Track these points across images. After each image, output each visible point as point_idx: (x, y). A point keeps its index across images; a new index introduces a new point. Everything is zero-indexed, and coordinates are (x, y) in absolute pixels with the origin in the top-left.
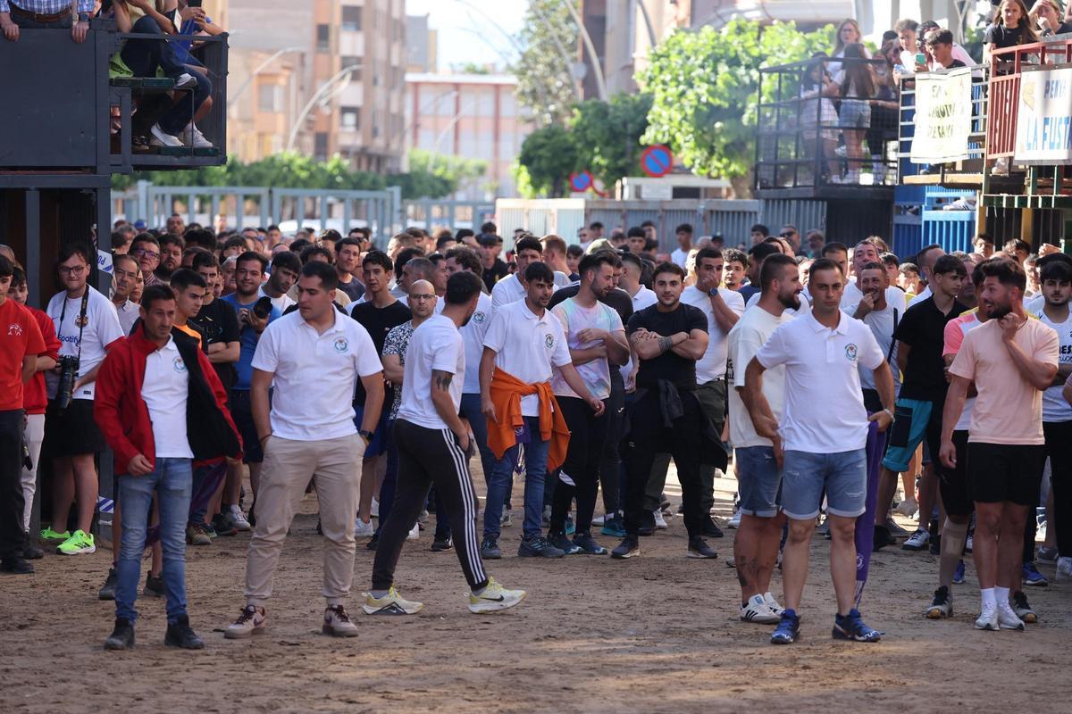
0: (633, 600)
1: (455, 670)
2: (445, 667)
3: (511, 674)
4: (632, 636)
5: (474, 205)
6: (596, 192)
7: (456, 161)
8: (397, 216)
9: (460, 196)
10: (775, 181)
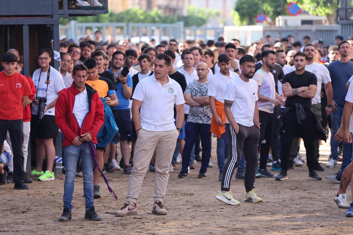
0: (285, 198)
1: (209, 229)
2: (204, 228)
3: (233, 230)
4: (285, 214)
5: (215, 29)
6: (268, 22)
7: (207, 10)
8: (182, 35)
9: (209, 25)
10: (346, 16)
